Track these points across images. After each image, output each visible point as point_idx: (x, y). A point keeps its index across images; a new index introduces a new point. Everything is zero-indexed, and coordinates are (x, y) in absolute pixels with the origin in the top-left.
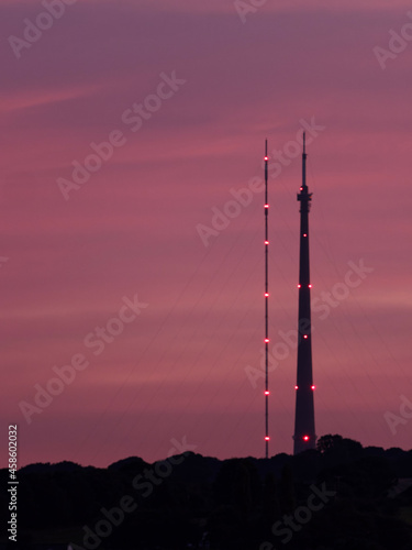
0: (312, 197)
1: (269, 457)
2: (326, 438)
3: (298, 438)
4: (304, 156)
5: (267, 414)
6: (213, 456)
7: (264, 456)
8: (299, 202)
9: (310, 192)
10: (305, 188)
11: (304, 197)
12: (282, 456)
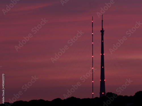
0: (104, 31)
1: (93, 98)
2: (108, 93)
3: (101, 93)
4: (102, 21)
5: (93, 87)
6: (79, 98)
7: (92, 98)
8: (101, 33)
9: (104, 30)
10: (102, 29)
11: (102, 31)
12: (97, 98)
